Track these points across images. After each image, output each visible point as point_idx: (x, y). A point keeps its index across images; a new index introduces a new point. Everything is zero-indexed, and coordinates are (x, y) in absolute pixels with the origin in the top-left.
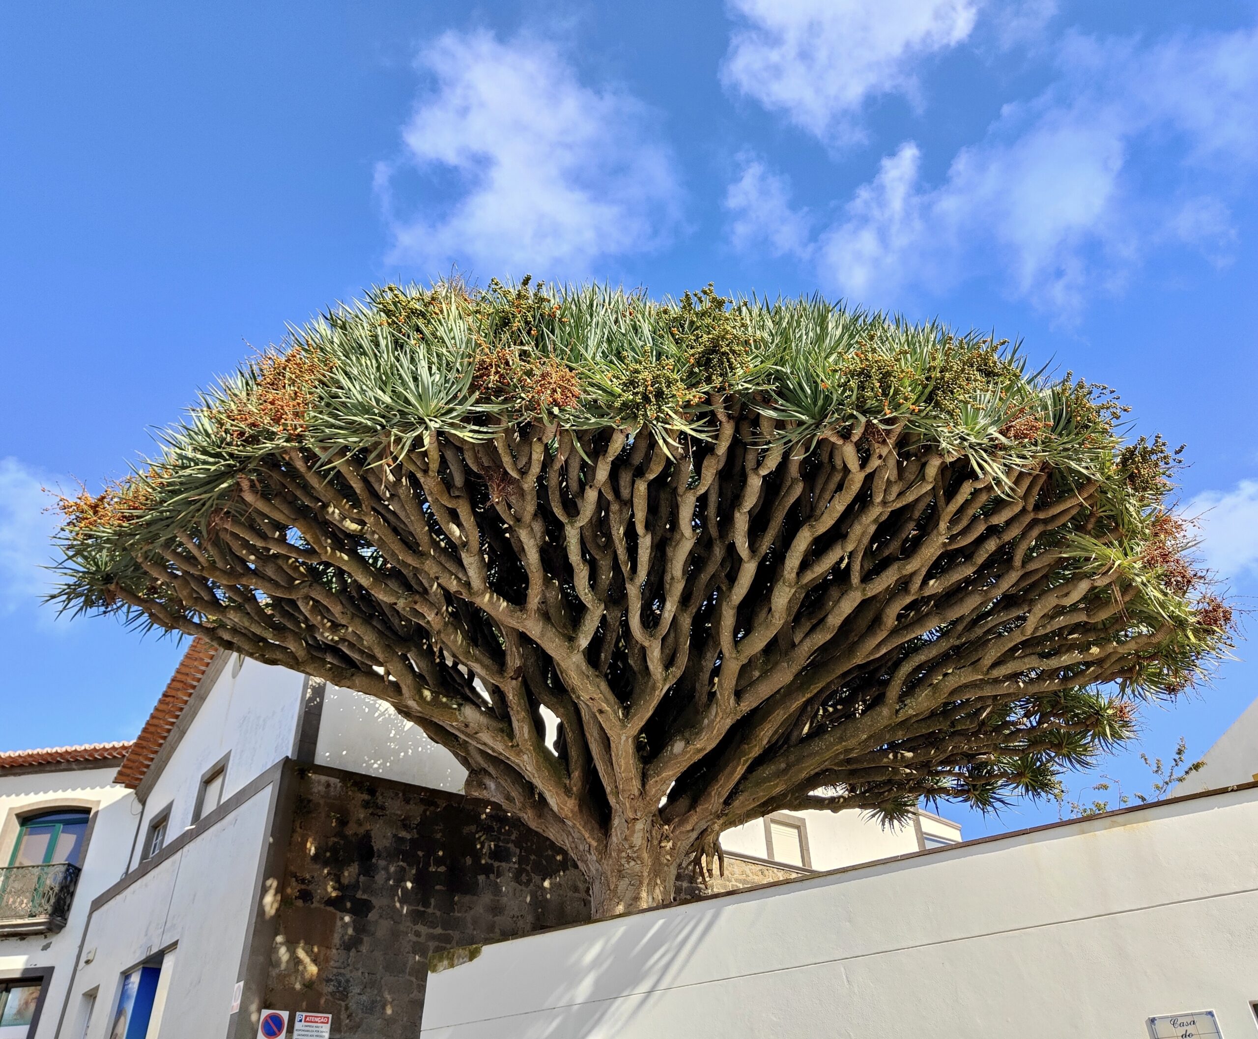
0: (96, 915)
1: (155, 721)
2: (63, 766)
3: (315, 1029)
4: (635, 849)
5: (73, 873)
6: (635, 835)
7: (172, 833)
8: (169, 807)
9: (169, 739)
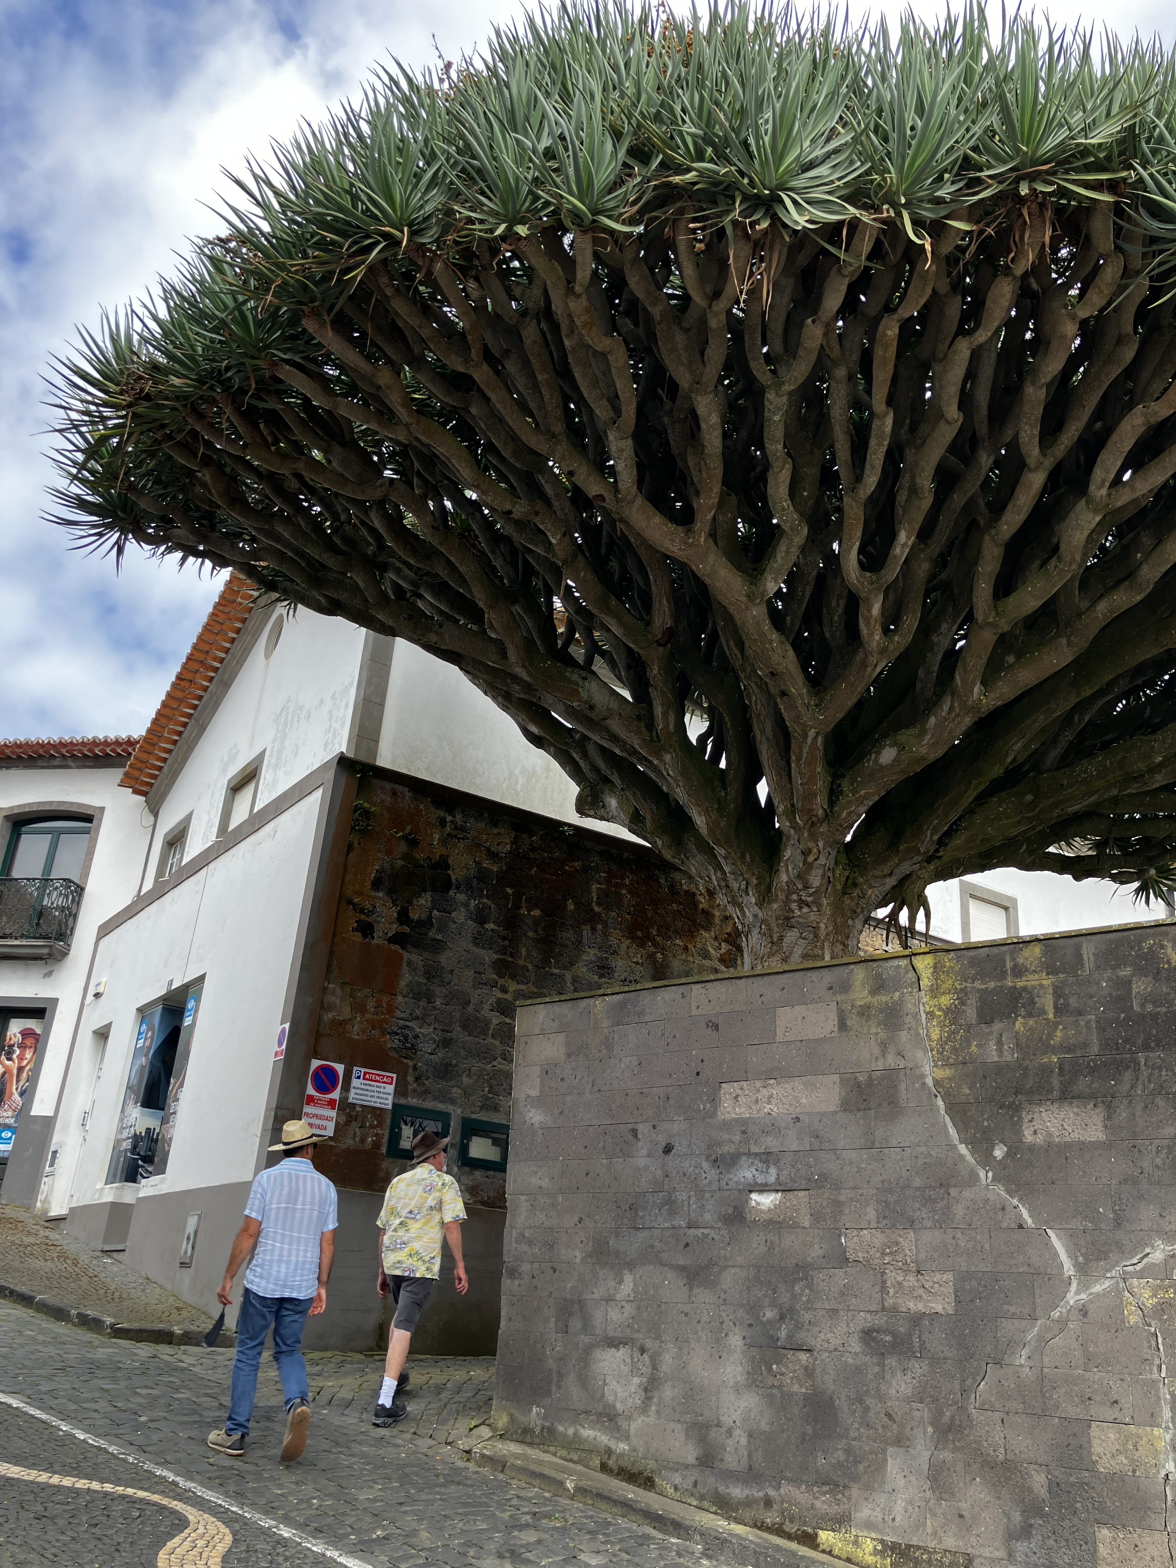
0: (103, 941)
1: (168, 712)
2: (56, 762)
3: (375, 1089)
4: (811, 891)
5: (76, 892)
6: (814, 872)
7: (194, 847)
8: (188, 819)
9: (184, 735)
